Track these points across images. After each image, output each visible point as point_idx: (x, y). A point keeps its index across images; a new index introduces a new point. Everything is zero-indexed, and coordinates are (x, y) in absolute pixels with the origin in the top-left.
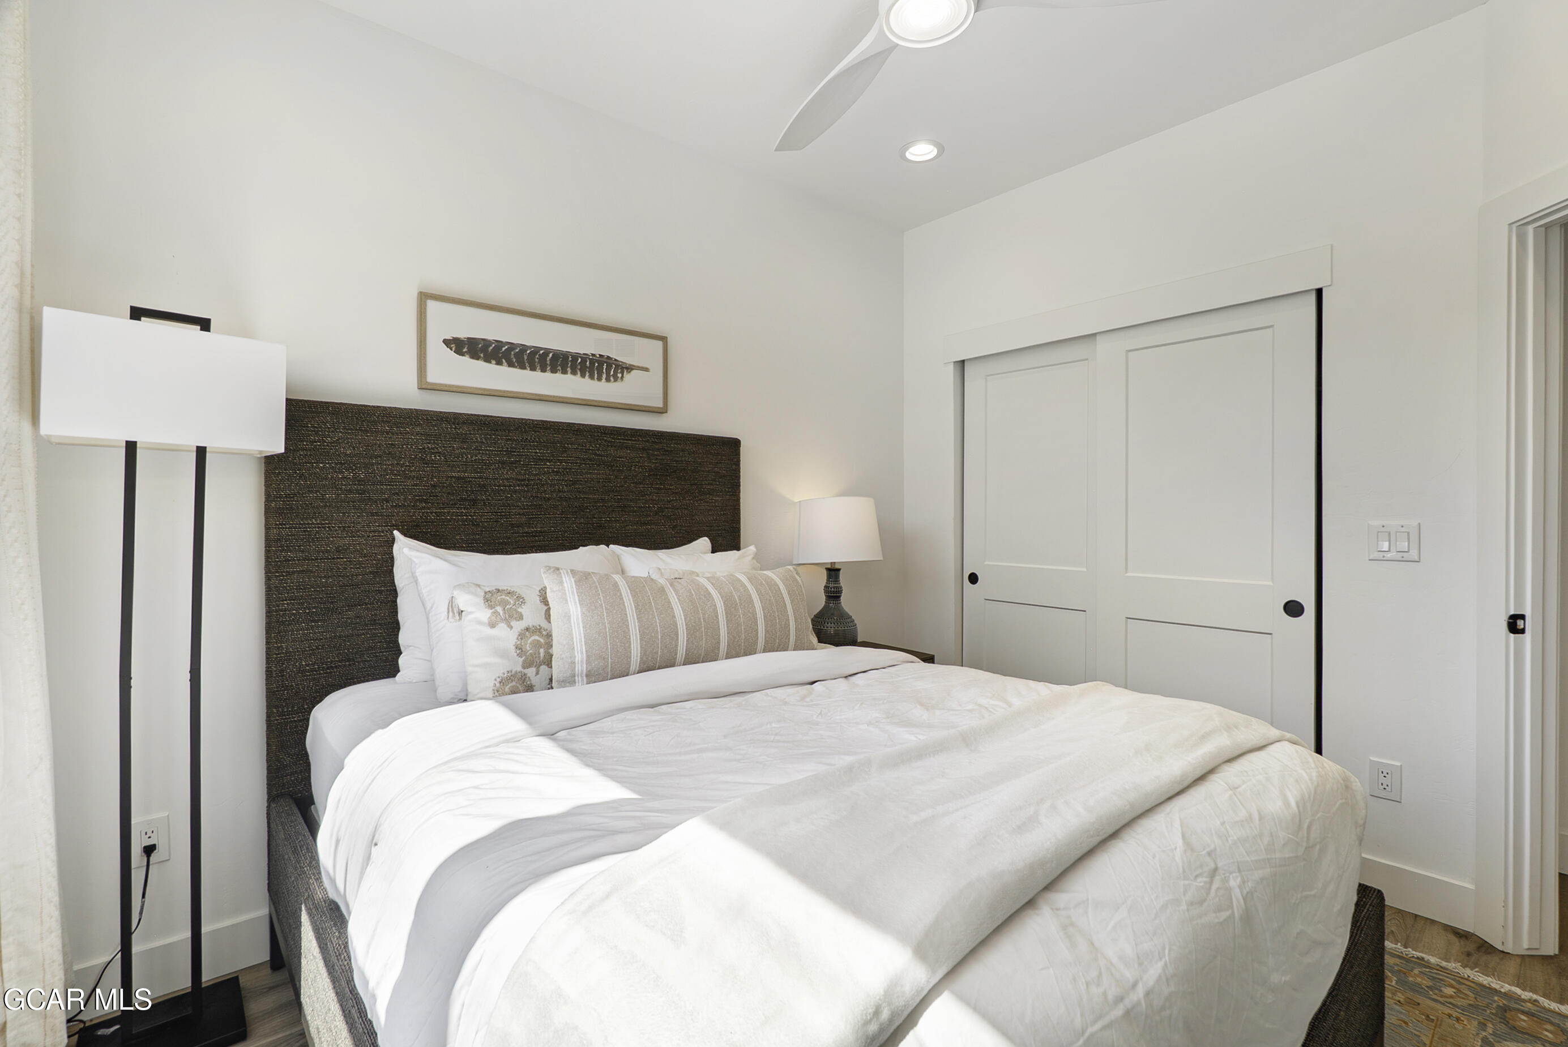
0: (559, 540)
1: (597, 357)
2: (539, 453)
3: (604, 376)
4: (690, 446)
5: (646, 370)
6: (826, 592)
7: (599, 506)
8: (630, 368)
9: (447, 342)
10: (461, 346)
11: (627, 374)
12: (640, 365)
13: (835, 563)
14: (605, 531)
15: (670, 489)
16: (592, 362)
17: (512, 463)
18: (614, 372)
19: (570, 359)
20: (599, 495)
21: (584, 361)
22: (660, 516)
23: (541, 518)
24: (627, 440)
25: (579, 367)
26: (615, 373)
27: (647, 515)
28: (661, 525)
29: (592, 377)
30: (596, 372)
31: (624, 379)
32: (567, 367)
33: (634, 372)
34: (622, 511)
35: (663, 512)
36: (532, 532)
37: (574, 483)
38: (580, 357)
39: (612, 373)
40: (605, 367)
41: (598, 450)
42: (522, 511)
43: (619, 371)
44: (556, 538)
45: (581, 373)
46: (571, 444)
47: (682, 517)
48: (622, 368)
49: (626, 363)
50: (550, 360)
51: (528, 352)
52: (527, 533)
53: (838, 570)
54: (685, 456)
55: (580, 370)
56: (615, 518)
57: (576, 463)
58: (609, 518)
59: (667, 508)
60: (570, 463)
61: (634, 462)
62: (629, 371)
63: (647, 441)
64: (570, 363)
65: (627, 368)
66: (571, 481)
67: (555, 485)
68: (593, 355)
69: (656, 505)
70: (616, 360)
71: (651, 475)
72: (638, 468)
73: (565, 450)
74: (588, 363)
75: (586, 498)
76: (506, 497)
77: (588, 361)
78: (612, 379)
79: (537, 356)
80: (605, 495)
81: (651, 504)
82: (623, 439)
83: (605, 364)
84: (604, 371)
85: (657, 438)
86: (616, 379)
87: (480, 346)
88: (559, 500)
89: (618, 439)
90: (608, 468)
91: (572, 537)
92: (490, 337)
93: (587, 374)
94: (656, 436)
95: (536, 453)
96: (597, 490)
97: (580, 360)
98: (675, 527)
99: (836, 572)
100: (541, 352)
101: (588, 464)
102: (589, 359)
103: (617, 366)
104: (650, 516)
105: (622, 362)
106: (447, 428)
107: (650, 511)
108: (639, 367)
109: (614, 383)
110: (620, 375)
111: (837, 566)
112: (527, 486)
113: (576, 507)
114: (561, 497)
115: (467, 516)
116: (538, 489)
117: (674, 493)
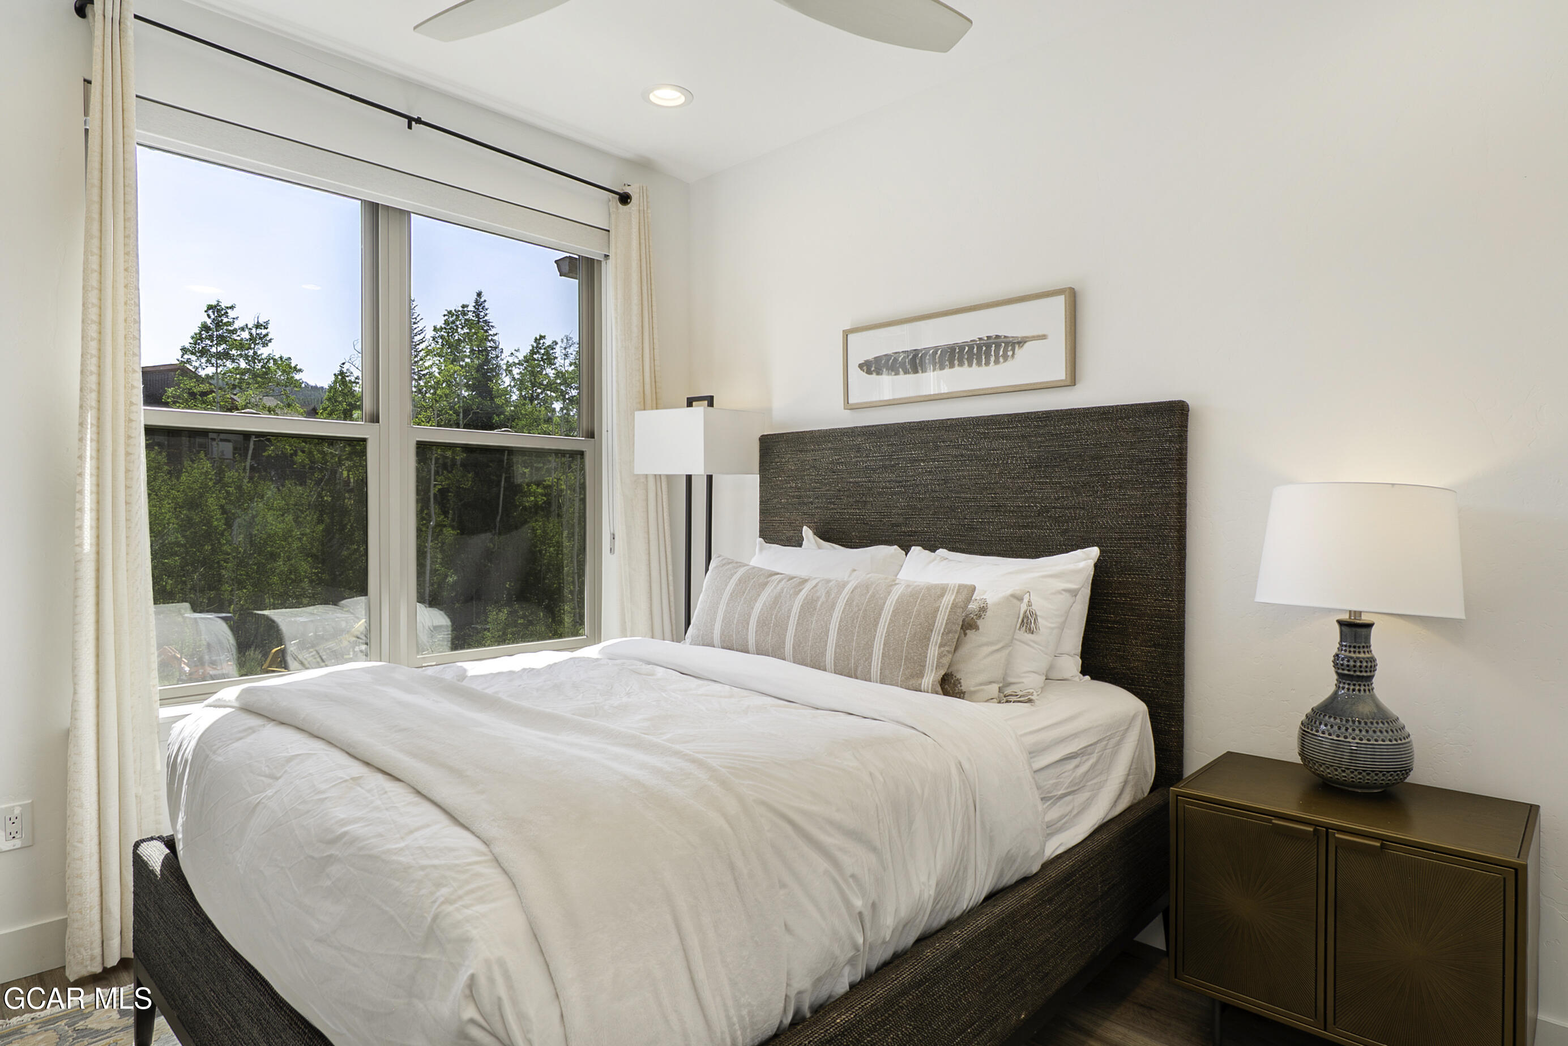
0: (932, 541)
1: (984, 340)
2: (915, 454)
3: (993, 359)
4: (1088, 424)
5: (1043, 337)
6: (1336, 665)
7: (971, 506)
8: (1021, 342)
9: (861, 366)
10: (872, 367)
11: (1019, 349)
12: (1035, 333)
13: (1360, 612)
14: (977, 534)
15: (1060, 483)
16: (979, 347)
17: (893, 466)
18: (1003, 351)
19: (957, 350)
20: (970, 494)
21: (971, 348)
22: (1045, 518)
23: (915, 518)
24: (1002, 428)
25: (966, 357)
26: (1005, 351)
27: (1026, 516)
28: (1045, 529)
29: (979, 364)
30: (983, 357)
31: (1016, 356)
32: (955, 360)
33: (1027, 345)
34: (996, 511)
35: (1048, 512)
36: (908, 532)
37: (946, 481)
38: (967, 345)
39: (1001, 353)
40: (993, 349)
41: (971, 444)
42: (900, 512)
43: (1010, 348)
44: (929, 538)
45: (968, 363)
46: (943, 442)
47: (1076, 519)
48: (1013, 344)
49: (1016, 337)
50: (939, 357)
51: (920, 355)
52: (904, 532)
53: (1369, 626)
54: (1082, 439)
55: (967, 359)
56: (989, 519)
57: (948, 461)
58: (982, 519)
59: (1054, 507)
60: (942, 461)
61: (1011, 454)
62: (1021, 345)
63: (1029, 426)
64: (957, 355)
65: (1019, 343)
66: (942, 480)
67: (928, 484)
68: (980, 339)
69: (1039, 503)
70: (1005, 337)
71: (1032, 467)
72: (1017, 460)
73: (937, 448)
74: (975, 349)
75: (957, 497)
76: (888, 498)
77: (976, 347)
78: (1001, 360)
79: (928, 357)
80: (978, 494)
81: (1032, 502)
82: (998, 428)
83: (994, 346)
84: (993, 353)
85: (1041, 421)
86: (1006, 358)
87: (883, 362)
88: (931, 501)
89: (993, 429)
90: (980, 463)
91: (944, 538)
92: (889, 351)
93: (975, 361)
94: (1040, 418)
95: (912, 454)
96: (969, 488)
97: (967, 348)
98: (1066, 531)
99: (1363, 631)
100: (931, 352)
101: (960, 460)
102: (976, 344)
103: (1007, 344)
104: (1030, 516)
105: (1013, 337)
106: (847, 441)
107: (1032, 512)
108: (1034, 337)
109: (1005, 364)
110: (1010, 353)
111: (1365, 618)
112: (904, 487)
113: (948, 507)
114: (933, 497)
115: (859, 515)
116: (913, 489)
117: (1063, 488)
